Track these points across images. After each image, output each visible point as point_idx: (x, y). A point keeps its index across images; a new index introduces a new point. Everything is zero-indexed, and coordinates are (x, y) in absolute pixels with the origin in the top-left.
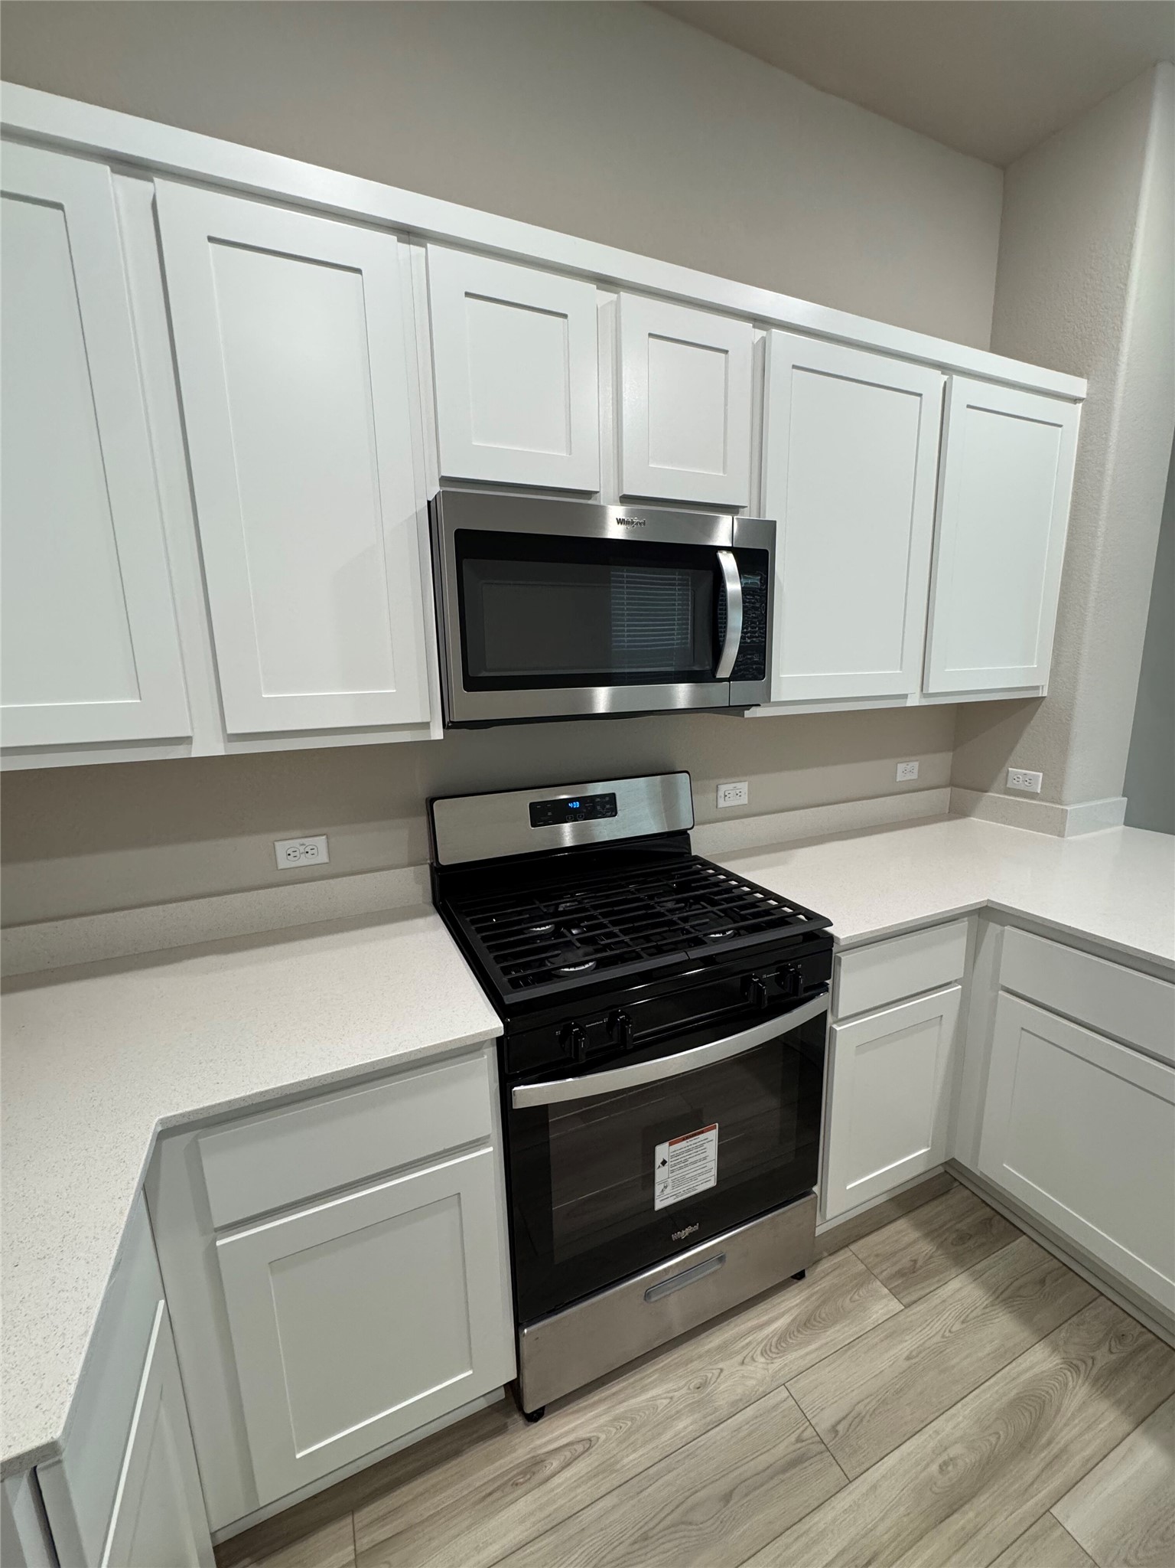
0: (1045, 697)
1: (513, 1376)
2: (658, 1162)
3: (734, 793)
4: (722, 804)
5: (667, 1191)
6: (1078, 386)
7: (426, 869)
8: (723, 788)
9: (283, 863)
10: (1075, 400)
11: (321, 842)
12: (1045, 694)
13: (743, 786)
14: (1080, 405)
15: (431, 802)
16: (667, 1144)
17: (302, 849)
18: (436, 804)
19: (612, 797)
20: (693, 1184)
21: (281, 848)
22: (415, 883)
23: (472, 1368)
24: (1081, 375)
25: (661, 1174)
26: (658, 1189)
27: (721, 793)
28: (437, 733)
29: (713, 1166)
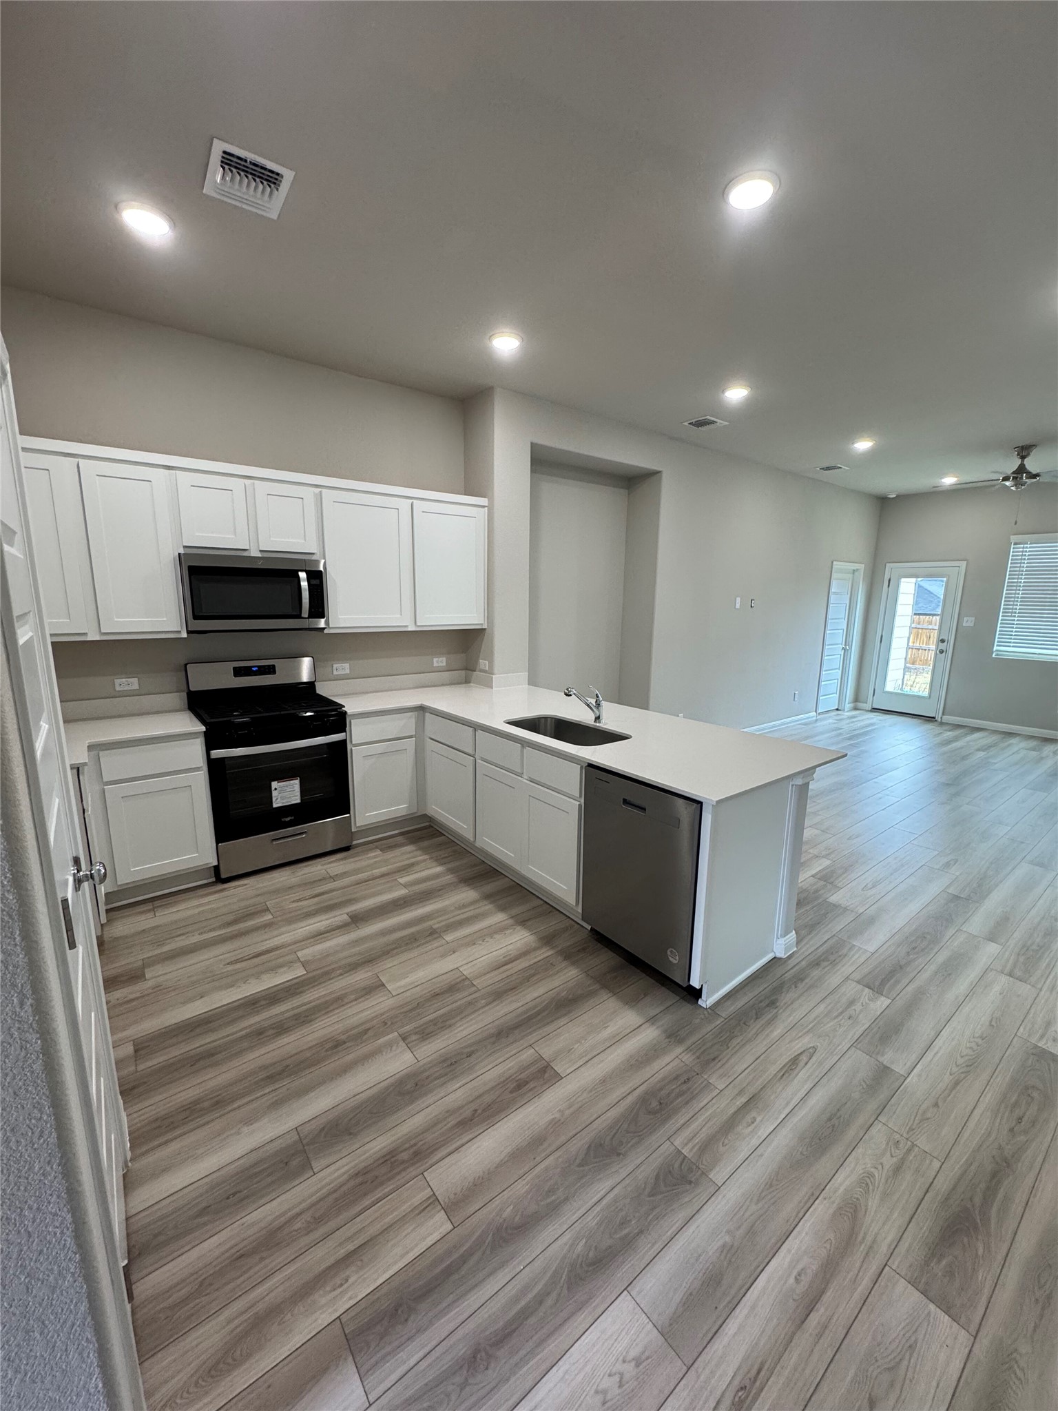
0: (485, 629)
1: (216, 864)
2: (273, 789)
3: (343, 668)
4: (335, 673)
5: (278, 801)
6: (484, 501)
7: (184, 695)
8: (335, 666)
9: (118, 688)
10: (484, 507)
11: (135, 680)
12: (486, 627)
13: (347, 666)
14: (486, 508)
15: (186, 665)
16: (276, 782)
17: (126, 683)
18: (188, 666)
19: (274, 666)
20: (290, 800)
21: (117, 682)
22: (179, 699)
23: (198, 852)
24: (485, 497)
25: (274, 794)
26: (274, 799)
27: (334, 668)
28: (184, 635)
29: (298, 794)
